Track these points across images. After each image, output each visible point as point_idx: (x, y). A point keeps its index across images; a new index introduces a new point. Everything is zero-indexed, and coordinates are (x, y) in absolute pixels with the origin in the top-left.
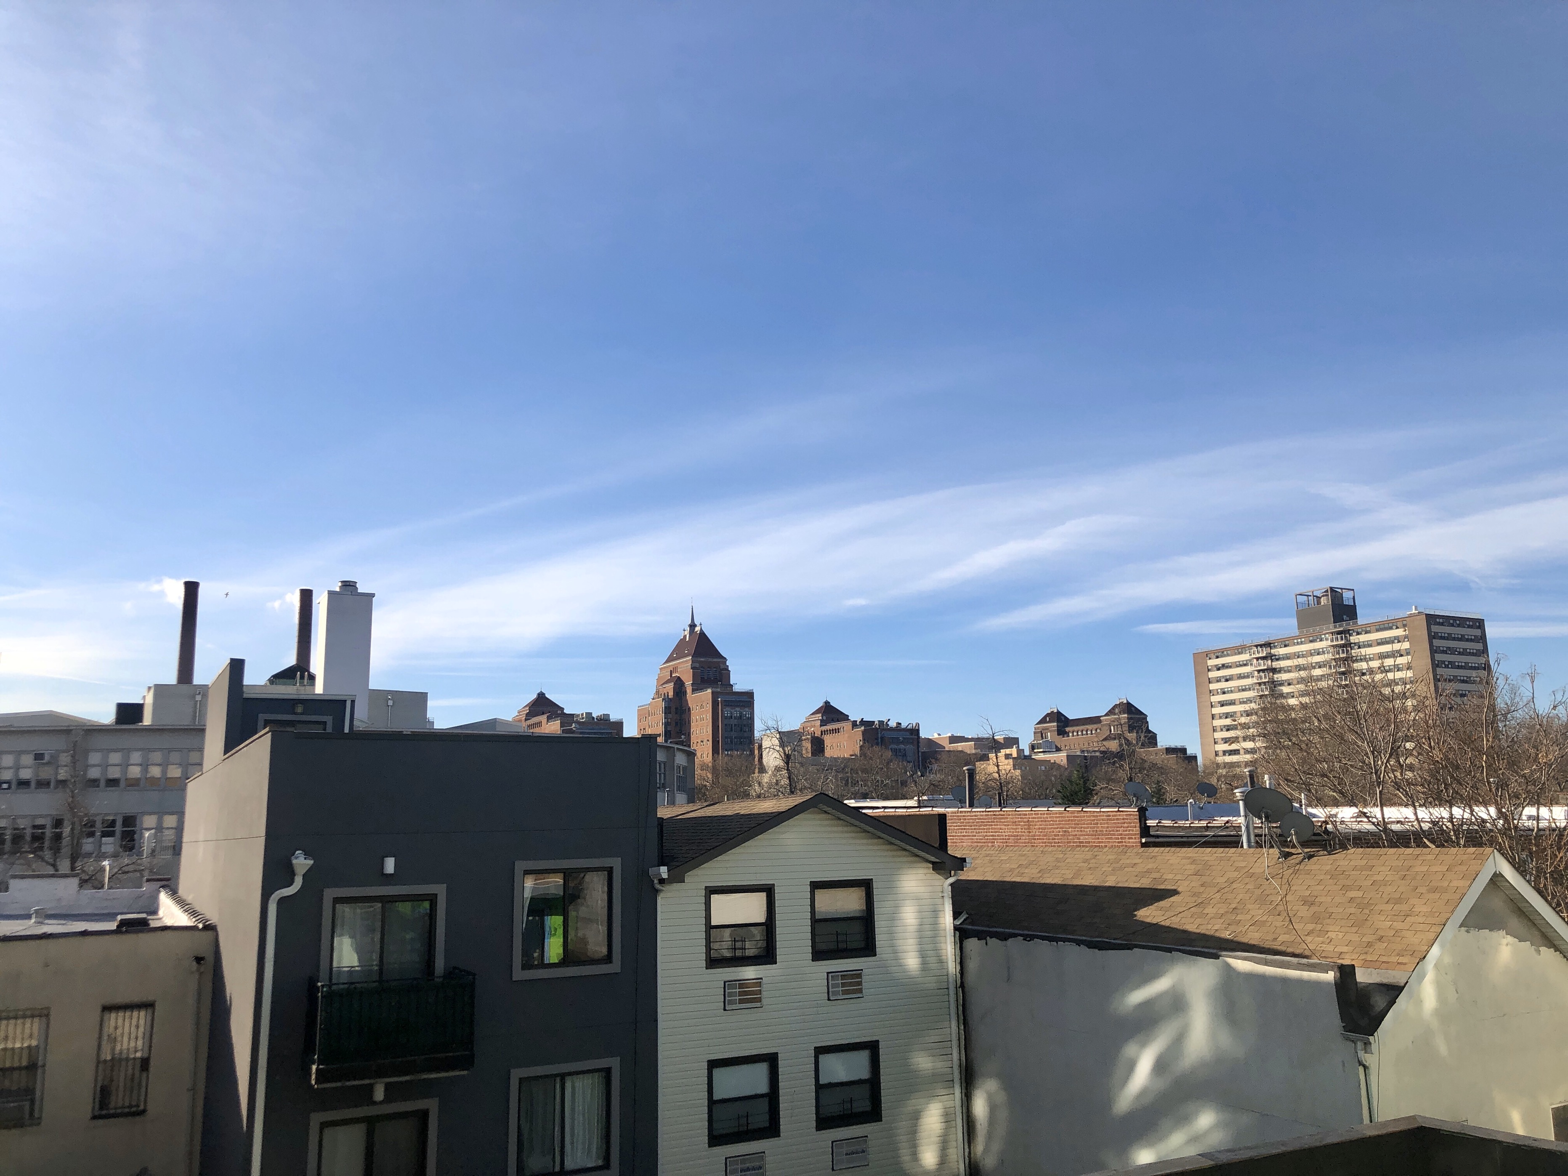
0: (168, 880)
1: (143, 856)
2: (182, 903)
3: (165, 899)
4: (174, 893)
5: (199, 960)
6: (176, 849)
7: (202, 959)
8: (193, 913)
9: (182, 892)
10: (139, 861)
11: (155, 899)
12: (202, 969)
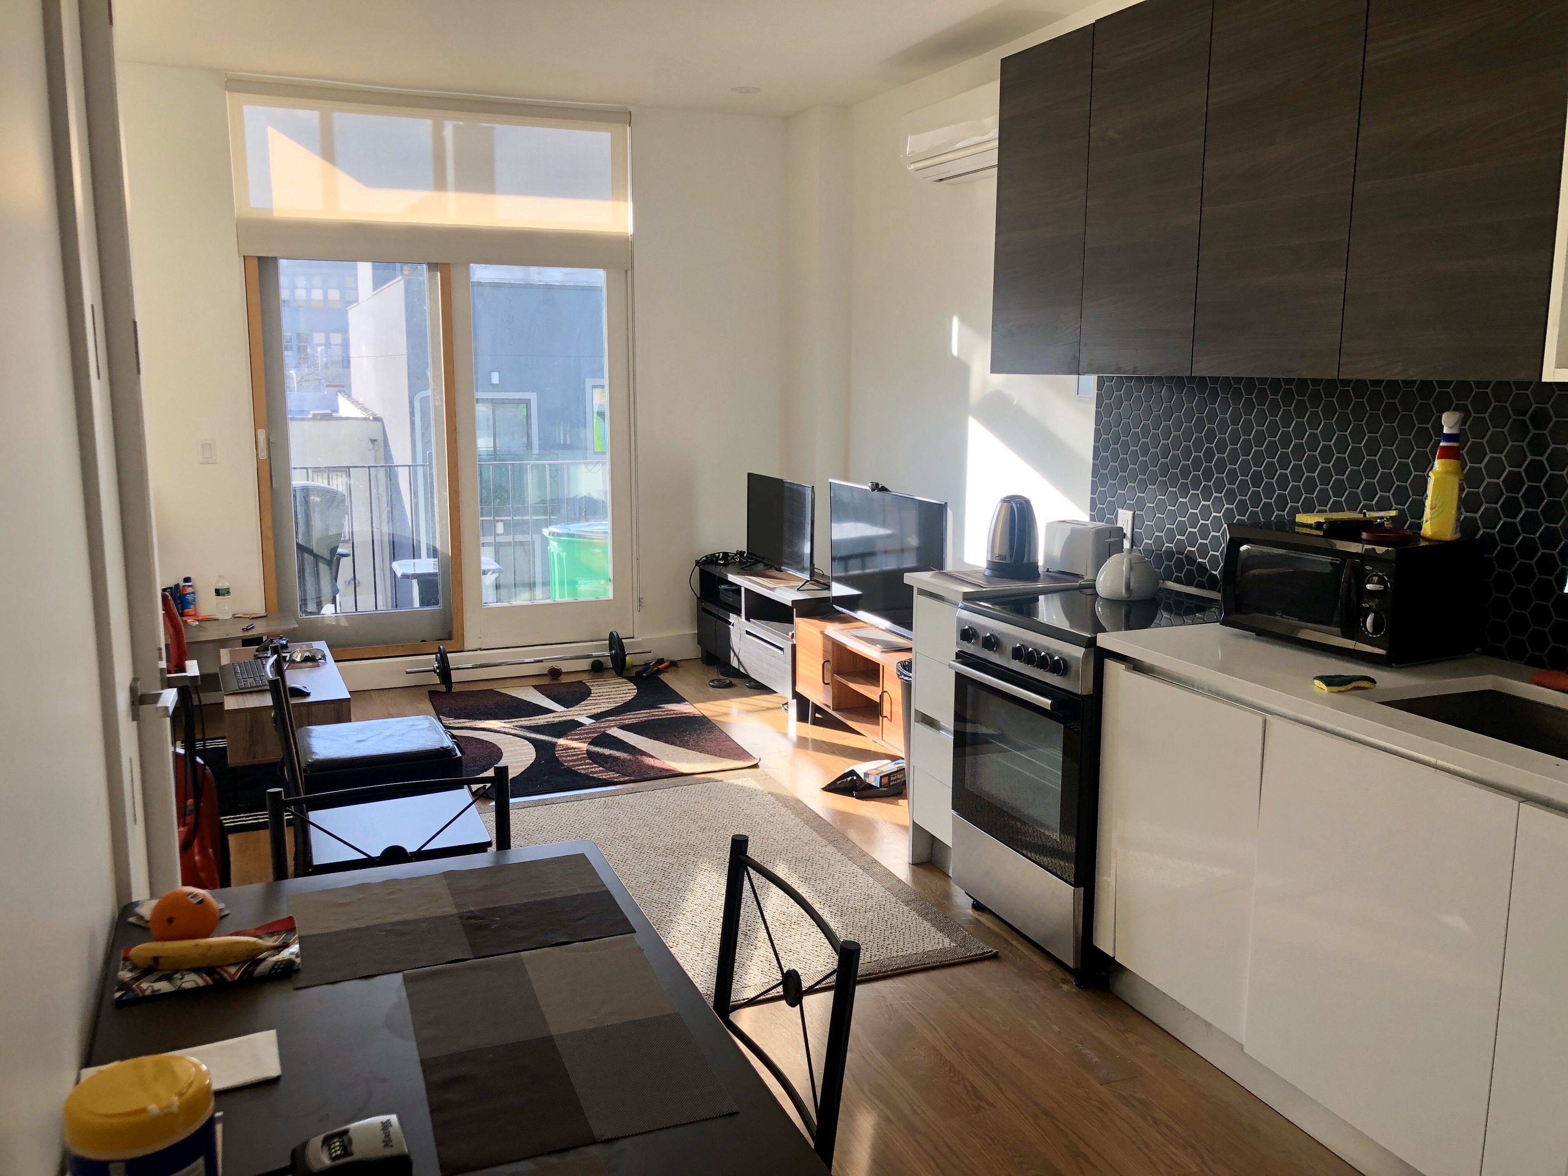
0: (343, 386)
1: (318, 367)
2: (356, 403)
3: (342, 400)
4: (348, 395)
5: (373, 441)
6: (346, 363)
7: (375, 440)
8: (365, 410)
9: (354, 395)
10: (317, 372)
11: (336, 400)
12: (376, 448)
